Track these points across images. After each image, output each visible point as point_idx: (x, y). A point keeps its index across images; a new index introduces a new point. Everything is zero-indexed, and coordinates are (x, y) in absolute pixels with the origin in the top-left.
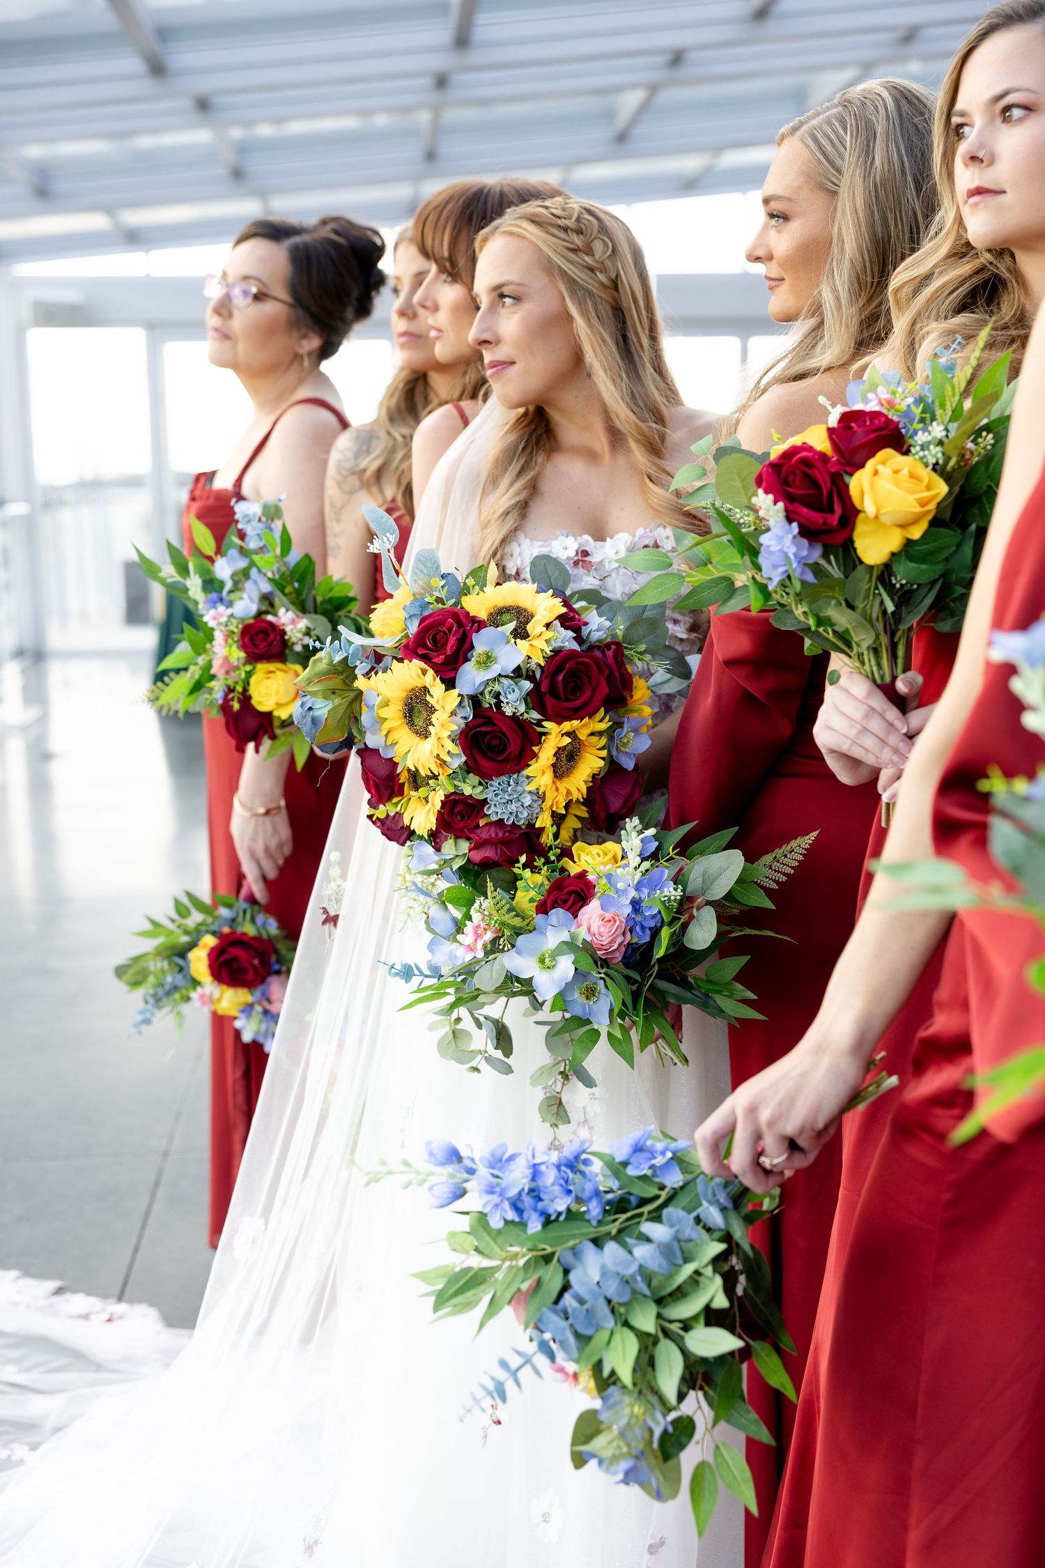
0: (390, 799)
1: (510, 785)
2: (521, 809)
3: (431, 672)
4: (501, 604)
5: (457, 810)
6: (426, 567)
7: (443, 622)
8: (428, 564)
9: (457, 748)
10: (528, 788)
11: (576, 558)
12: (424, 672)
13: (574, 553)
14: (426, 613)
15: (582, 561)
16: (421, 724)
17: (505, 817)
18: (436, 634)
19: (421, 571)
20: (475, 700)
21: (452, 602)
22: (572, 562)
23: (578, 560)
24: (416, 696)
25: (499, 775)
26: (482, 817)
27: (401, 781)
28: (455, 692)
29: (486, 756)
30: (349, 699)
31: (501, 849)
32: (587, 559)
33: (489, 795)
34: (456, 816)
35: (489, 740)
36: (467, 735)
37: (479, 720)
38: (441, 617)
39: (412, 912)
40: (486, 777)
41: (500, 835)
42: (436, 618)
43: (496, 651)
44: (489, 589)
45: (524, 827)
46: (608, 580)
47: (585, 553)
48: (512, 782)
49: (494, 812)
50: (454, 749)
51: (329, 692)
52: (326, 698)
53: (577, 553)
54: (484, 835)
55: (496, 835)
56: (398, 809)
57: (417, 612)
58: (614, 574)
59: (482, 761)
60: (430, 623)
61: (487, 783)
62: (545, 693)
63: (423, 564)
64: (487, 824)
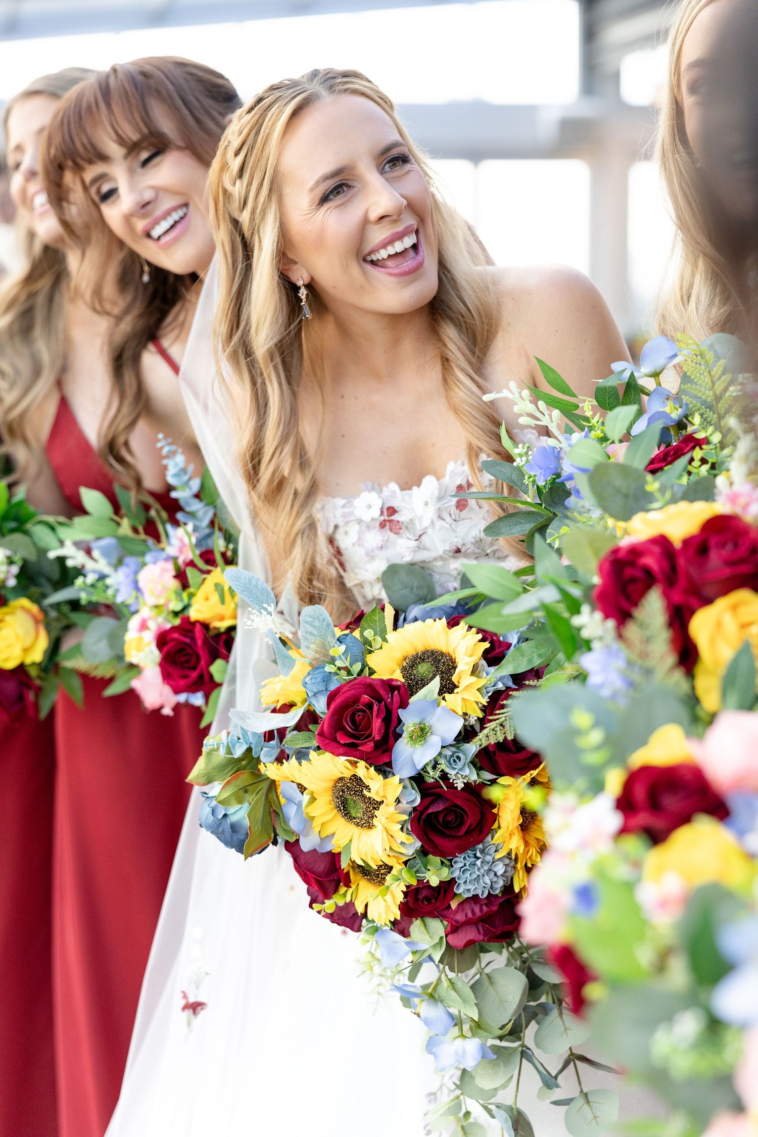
0: (336, 890)
1: (478, 858)
2: (495, 879)
3: (362, 764)
4: (411, 652)
5: (421, 896)
6: (314, 627)
7: (356, 700)
8: (317, 624)
9: (411, 837)
10: (498, 856)
11: (382, 518)
12: (354, 764)
13: (379, 512)
14: (333, 687)
15: (389, 521)
16: (359, 815)
17: (479, 892)
18: (353, 715)
19: (311, 634)
20: (418, 779)
21: (357, 667)
22: (378, 524)
23: (385, 520)
24: (348, 788)
25: (462, 850)
26: (452, 899)
27: (345, 871)
28: (395, 780)
29: (443, 835)
30: (264, 791)
31: (482, 926)
32: (395, 517)
33: (456, 874)
34: (422, 901)
35: (443, 818)
36: (419, 821)
37: (429, 799)
38: (353, 691)
39: (381, 989)
40: (448, 856)
41: (478, 913)
42: (348, 694)
43: (428, 720)
44: (391, 635)
45: (500, 895)
46: (424, 537)
47: (392, 511)
48: (478, 854)
49: (464, 890)
50: (408, 839)
51: (241, 792)
52: (240, 801)
53: (382, 513)
54: (460, 917)
55: (473, 912)
56: (348, 899)
57: (323, 688)
58: (430, 531)
59: (440, 841)
60: (342, 702)
61: (450, 861)
62: (494, 752)
63: (311, 625)
64: (461, 904)
